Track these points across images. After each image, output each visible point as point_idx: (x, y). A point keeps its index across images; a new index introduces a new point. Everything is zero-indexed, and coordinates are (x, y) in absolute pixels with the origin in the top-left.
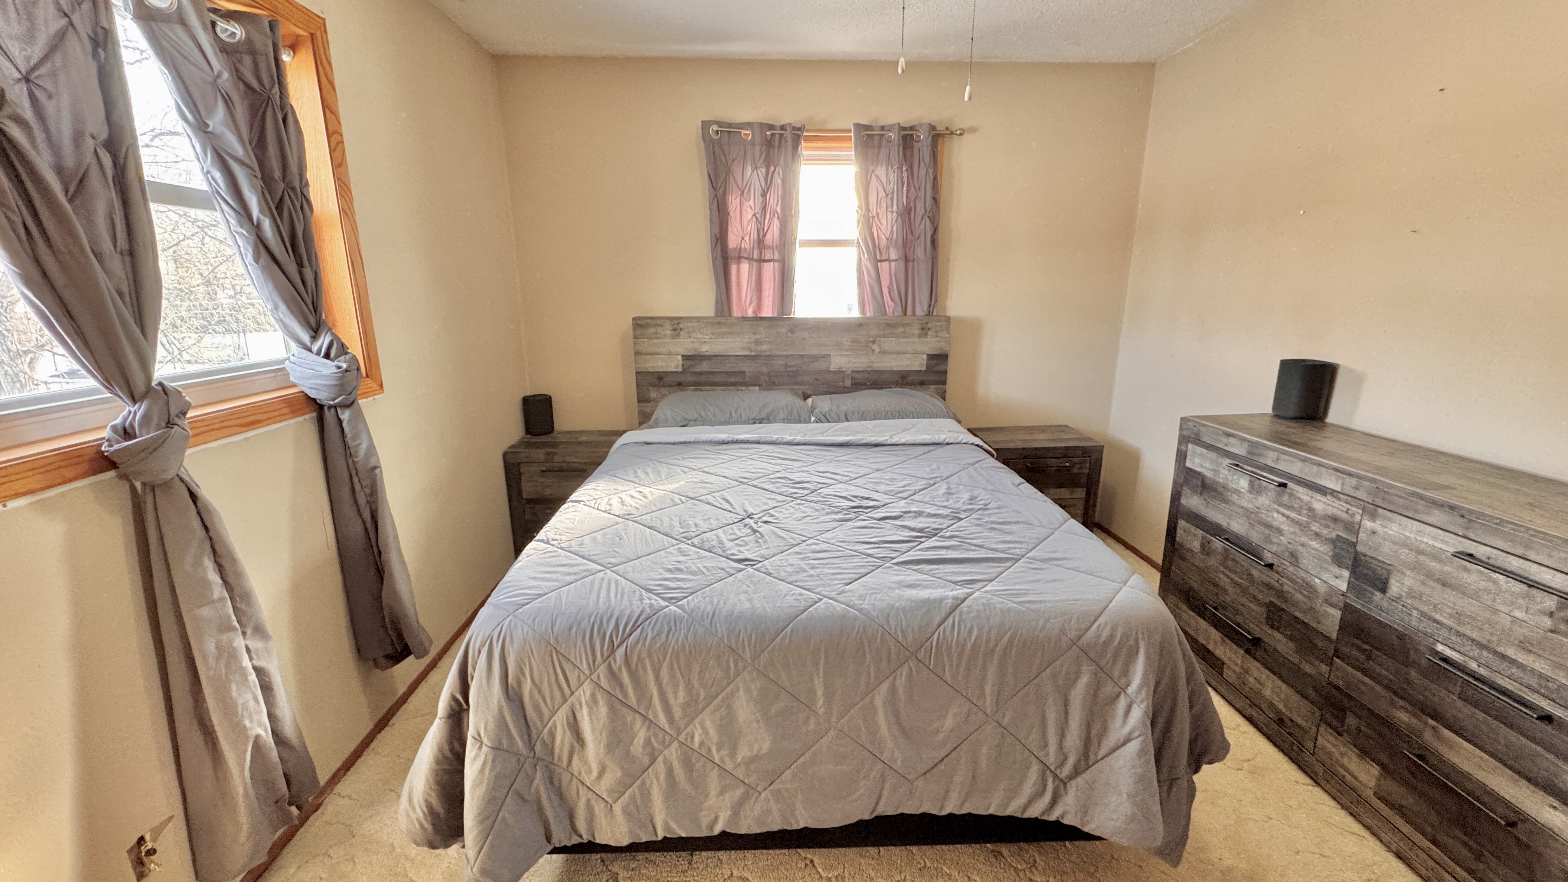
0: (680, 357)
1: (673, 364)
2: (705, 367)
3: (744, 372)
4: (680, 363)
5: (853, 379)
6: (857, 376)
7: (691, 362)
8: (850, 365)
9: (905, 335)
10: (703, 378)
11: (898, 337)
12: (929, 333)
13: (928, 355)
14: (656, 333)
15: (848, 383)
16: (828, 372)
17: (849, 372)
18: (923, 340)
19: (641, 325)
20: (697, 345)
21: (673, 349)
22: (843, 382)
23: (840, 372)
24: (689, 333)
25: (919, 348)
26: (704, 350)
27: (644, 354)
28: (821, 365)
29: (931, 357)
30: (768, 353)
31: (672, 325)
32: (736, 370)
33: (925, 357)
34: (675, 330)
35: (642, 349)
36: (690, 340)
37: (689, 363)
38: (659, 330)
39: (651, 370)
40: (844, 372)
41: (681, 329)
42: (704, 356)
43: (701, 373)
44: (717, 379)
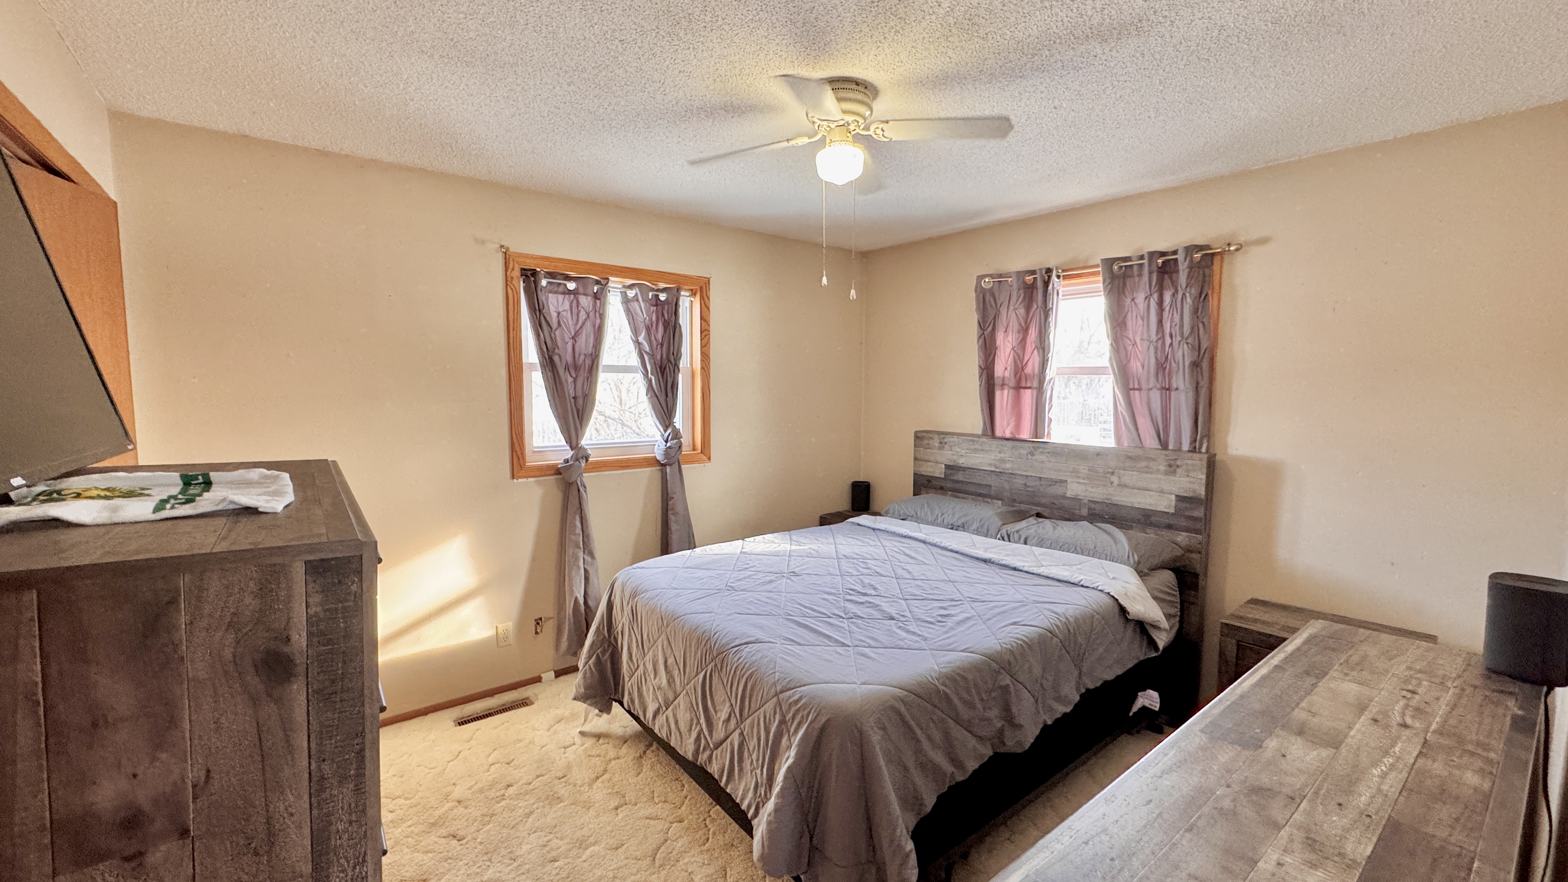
0: (943, 466)
1: (938, 471)
2: (960, 476)
3: (990, 486)
4: (943, 471)
5: (1089, 509)
6: (1093, 506)
7: (951, 471)
8: (1087, 494)
9: (1147, 470)
10: (958, 486)
11: (1140, 471)
12: (1179, 471)
13: (1177, 496)
14: (928, 444)
15: (1084, 512)
16: (1064, 497)
17: (1086, 501)
18: (1172, 478)
19: (920, 437)
20: (955, 457)
21: (939, 459)
22: (1080, 509)
23: (1075, 499)
24: (951, 446)
25: (1166, 487)
26: (961, 462)
27: (921, 460)
28: (1058, 490)
29: (1180, 499)
30: (1010, 471)
31: (939, 439)
32: (984, 483)
33: (1173, 497)
34: (941, 443)
35: (918, 456)
36: (951, 452)
37: (950, 472)
38: (931, 442)
39: (923, 473)
40: (1080, 499)
41: (946, 443)
42: (961, 467)
43: (958, 482)
44: (972, 489)
